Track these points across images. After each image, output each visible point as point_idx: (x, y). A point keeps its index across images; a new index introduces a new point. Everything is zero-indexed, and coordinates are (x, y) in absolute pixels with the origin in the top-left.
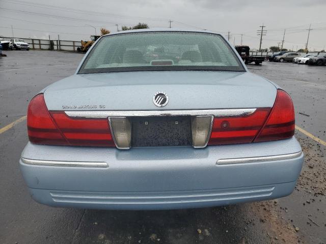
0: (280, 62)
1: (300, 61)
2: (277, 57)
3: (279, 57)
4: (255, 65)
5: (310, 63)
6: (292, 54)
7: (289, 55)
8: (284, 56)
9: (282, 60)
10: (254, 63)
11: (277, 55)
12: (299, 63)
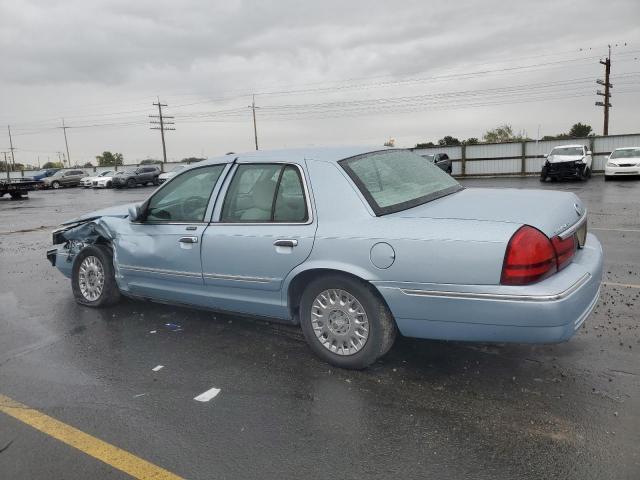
0: (54, 188)
1: (96, 183)
2: (43, 179)
3: (49, 180)
4: (12, 199)
5: (115, 185)
6: (72, 173)
7: (67, 174)
8: (57, 176)
9: (56, 185)
10: (8, 196)
11: (42, 176)
12: (96, 187)
